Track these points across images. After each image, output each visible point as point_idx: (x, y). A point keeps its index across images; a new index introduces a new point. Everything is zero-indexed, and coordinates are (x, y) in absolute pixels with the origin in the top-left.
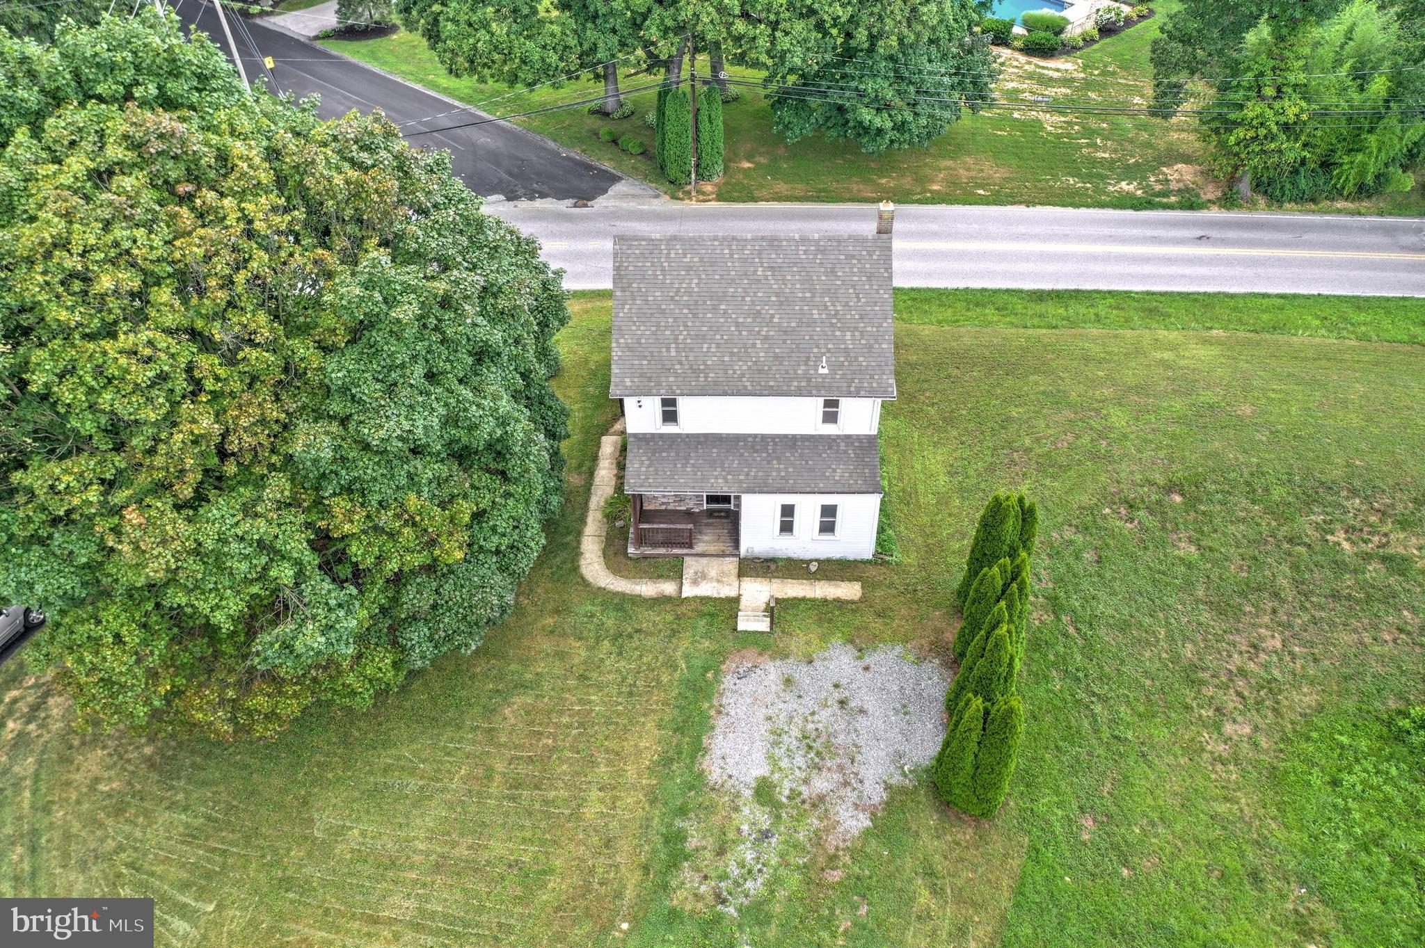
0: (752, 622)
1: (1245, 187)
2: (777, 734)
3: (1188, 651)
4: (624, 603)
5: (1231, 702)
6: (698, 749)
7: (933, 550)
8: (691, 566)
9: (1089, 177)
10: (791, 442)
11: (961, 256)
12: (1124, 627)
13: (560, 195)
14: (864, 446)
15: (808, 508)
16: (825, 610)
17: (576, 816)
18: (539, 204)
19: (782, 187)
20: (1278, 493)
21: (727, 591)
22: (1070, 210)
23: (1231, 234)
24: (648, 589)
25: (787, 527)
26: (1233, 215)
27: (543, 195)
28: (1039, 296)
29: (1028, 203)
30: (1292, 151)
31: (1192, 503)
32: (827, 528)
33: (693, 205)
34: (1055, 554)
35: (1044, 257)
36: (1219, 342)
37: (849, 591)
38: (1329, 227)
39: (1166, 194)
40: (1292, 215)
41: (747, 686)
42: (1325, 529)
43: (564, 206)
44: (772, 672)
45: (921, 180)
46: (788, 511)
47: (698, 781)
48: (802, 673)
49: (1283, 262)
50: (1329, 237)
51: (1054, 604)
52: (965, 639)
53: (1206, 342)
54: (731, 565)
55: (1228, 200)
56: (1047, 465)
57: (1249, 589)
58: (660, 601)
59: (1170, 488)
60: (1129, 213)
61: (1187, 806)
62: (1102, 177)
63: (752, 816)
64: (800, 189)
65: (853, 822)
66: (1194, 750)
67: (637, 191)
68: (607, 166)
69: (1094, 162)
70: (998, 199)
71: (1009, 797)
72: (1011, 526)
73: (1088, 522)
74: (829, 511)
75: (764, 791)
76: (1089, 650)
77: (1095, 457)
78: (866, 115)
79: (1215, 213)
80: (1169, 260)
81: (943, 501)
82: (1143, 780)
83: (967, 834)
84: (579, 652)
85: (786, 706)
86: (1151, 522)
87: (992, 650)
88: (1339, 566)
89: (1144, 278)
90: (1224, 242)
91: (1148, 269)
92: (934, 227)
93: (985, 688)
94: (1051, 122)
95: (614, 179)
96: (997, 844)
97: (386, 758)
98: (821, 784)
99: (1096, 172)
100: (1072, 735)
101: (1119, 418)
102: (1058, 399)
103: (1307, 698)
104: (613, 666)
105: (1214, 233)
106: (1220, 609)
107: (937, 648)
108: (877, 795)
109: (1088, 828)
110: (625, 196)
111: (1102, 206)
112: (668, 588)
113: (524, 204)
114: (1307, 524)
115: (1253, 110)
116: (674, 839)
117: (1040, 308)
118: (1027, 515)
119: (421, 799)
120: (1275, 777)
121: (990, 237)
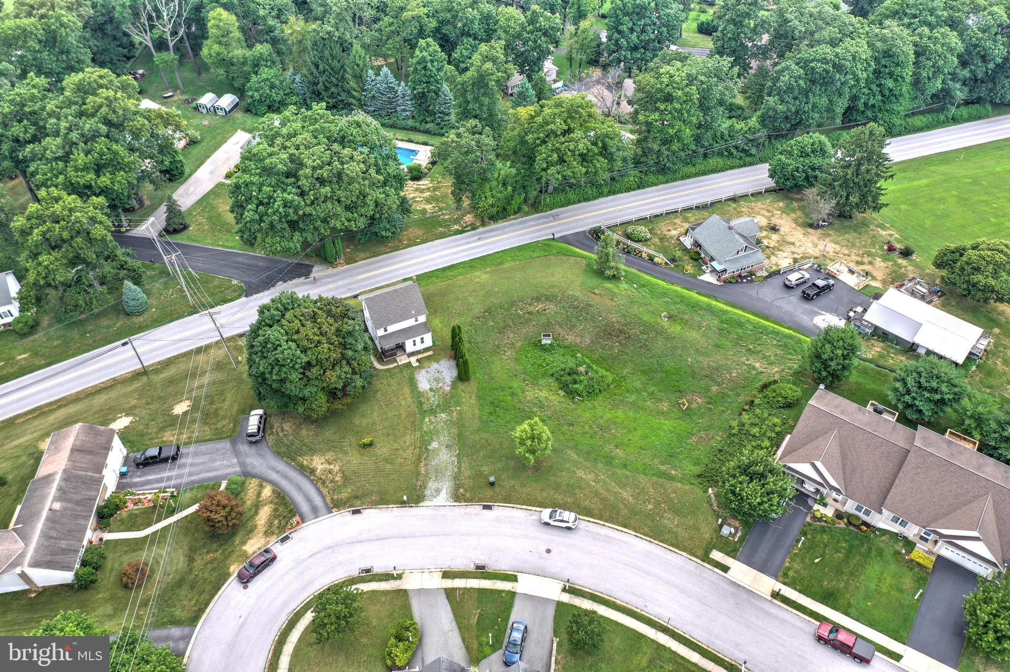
0: (415, 364)
1: (486, 220)
2: (429, 381)
3: (496, 343)
4: (388, 370)
5: (506, 349)
6: (417, 388)
7: (443, 340)
8: (398, 359)
9: (445, 227)
10: (410, 328)
11: (421, 263)
12: (483, 342)
13: (299, 276)
14: (425, 324)
15: (418, 339)
16: (428, 358)
17: (400, 405)
18: (294, 281)
19: (362, 255)
20: (506, 306)
21: (408, 361)
22: (444, 240)
23: (487, 235)
24: (391, 366)
25: (415, 345)
26: (486, 228)
27: (294, 278)
28: (444, 269)
29: (432, 241)
30: (495, 210)
31: (490, 314)
32: (422, 342)
33: (339, 269)
34: (467, 333)
35: (442, 257)
36: (488, 272)
37: (431, 353)
38: (510, 225)
39: (467, 227)
40: (501, 224)
41: (420, 375)
42: (516, 311)
43: (302, 279)
44: (423, 372)
45: (400, 241)
46: (414, 341)
47: (419, 392)
48: (429, 370)
49: (501, 240)
50: (511, 228)
51: (470, 342)
52: (455, 353)
53: (486, 273)
54: (405, 356)
55: (483, 224)
56: (460, 315)
57: (504, 327)
58: (395, 367)
59: (485, 312)
60: (459, 236)
61: (502, 368)
62: (449, 225)
63: (431, 394)
64: (368, 254)
65: (448, 389)
66: (501, 359)
67: (321, 268)
68: (307, 262)
69: (445, 221)
70: (423, 242)
71: (472, 377)
72: (457, 330)
73: (471, 324)
74: (422, 339)
75: (431, 390)
76: (478, 348)
77: (469, 310)
78: (384, 233)
79: (481, 229)
80: (473, 248)
81: (442, 329)
82: (493, 367)
83: (467, 384)
84: (385, 382)
85: (428, 376)
86: (483, 320)
87: (461, 352)
88: (520, 317)
89: (468, 256)
90: (485, 238)
91: (468, 253)
92: (410, 256)
93: (462, 357)
94: (428, 207)
95: (312, 266)
96: (472, 383)
97: (361, 410)
98: (440, 385)
99: (446, 224)
100: (480, 364)
101: (471, 299)
102: (457, 299)
103: (519, 344)
104: (393, 382)
105: (482, 236)
106: (500, 333)
107: (451, 357)
108: (450, 383)
109: (486, 377)
110: (318, 271)
111: (451, 235)
112: (396, 364)
113: (290, 283)
114: (513, 311)
115: (481, 204)
116: (420, 402)
117: (445, 274)
118: (459, 327)
119: (372, 413)
120: (517, 359)
121: (426, 255)
